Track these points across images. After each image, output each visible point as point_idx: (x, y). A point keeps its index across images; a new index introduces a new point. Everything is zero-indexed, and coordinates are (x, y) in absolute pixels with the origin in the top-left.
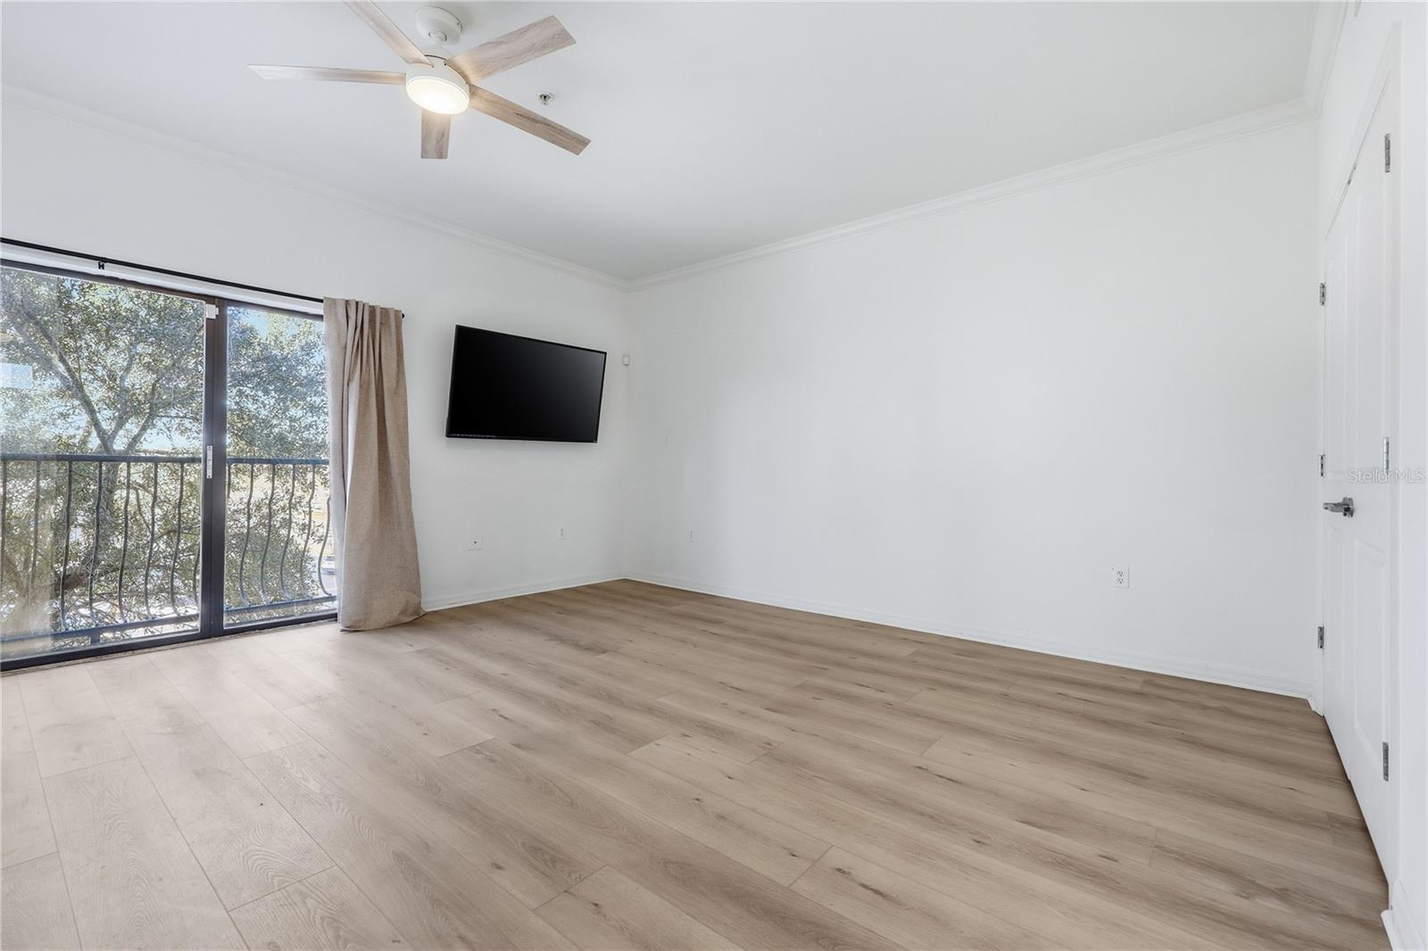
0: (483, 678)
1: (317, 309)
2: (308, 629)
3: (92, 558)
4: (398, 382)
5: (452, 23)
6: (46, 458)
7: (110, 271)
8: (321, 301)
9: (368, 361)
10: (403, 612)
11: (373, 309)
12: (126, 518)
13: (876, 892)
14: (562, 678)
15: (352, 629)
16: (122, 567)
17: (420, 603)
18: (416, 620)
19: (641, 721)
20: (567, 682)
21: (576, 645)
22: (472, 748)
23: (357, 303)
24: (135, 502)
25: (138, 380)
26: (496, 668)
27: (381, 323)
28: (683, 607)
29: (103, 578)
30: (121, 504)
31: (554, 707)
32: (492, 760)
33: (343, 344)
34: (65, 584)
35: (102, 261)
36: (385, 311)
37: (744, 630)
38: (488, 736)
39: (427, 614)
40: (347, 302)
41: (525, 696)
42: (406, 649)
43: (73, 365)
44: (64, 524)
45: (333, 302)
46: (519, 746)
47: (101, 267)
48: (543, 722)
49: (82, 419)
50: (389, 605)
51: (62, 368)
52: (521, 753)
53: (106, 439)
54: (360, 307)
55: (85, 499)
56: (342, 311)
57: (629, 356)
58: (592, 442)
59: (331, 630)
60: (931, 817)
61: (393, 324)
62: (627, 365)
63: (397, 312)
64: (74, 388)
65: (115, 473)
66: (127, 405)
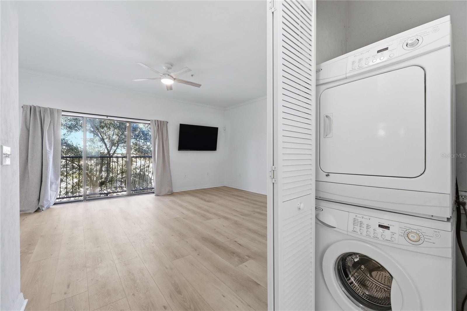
0: (181, 206)
1: (149, 122)
2: (148, 195)
3: (106, 178)
4: (167, 138)
5: (170, 66)
6: (98, 157)
7: (109, 118)
8: (150, 121)
9: (160, 134)
10: (168, 192)
11: (161, 121)
12: (112, 169)
13: (240, 244)
14: (198, 207)
15: (157, 195)
16: (112, 181)
17: (172, 190)
18: (172, 194)
19: (211, 216)
20: (200, 208)
21: (205, 200)
22: (175, 218)
23: (157, 120)
24: (114, 165)
25: (115, 137)
26: (185, 204)
27: (163, 125)
28: (236, 193)
29: (108, 183)
30: (111, 166)
31: (194, 212)
32: (178, 220)
33: (154, 130)
34: (102, 184)
35: (107, 116)
36: (163, 122)
37: (248, 199)
38: (179, 216)
39: (174, 193)
40: (155, 120)
41: (189, 210)
42: (167, 200)
43: (103, 135)
44: (101, 171)
45: (152, 120)
46: (184, 218)
47: (107, 117)
48: (191, 214)
49: (104, 147)
50: (165, 190)
51: (100, 135)
52: (184, 219)
53: (109, 152)
54: (158, 121)
55: (104, 165)
56: (154, 123)
57: (225, 128)
58: (215, 150)
59: (153, 196)
60: (261, 235)
61: (165, 125)
62: (225, 130)
63: (166, 122)
64: (103, 140)
65: (111, 160)
66: (113, 144)
